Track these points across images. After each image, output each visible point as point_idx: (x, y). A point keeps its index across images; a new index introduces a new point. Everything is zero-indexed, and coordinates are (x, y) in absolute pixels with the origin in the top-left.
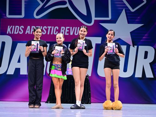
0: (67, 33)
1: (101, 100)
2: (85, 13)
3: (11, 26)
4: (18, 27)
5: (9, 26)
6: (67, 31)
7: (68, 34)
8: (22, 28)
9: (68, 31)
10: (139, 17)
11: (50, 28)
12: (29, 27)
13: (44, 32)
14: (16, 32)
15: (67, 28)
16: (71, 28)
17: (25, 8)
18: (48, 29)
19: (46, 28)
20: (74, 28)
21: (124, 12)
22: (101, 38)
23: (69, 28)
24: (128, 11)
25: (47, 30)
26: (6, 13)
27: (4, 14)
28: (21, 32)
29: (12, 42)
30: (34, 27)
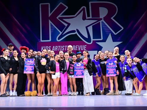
3: (44, 47)
4: (48, 47)
5: (42, 47)
6: (76, 48)
8: (50, 47)
10: (119, 38)
12: (54, 47)
13: (63, 49)
15: (76, 46)
16: (79, 46)
18: (65, 47)
20: (81, 46)
21: (110, 35)
22: (97, 51)
24: (113, 35)
25: (65, 48)
27: (39, 40)
30: (57, 47)
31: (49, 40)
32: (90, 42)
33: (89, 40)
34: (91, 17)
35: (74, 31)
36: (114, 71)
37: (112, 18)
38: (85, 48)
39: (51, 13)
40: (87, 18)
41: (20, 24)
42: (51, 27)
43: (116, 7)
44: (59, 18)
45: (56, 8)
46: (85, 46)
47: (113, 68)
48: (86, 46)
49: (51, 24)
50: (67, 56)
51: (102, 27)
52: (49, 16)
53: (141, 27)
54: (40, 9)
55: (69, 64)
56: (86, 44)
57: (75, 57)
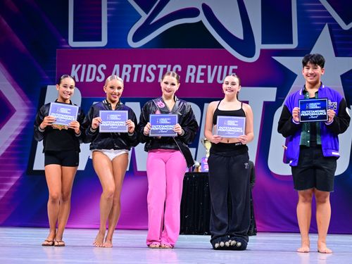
0: (201, 78)
1: (278, 227)
3: (79, 66)
4: (94, 66)
5: (74, 66)
6: (200, 74)
7: (202, 81)
8: (102, 68)
9: (203, 74)
11: (164, 69)
12: (117, 67)
13: (150, 78)
14: (91, 77)
15: (200, 67)
16: (209, 67)
17: (109, 25)
18: (158, 69)
19: (155, 68)
20: (216, 67)
22: (276, 89)
23: (204, 67)
24: (335, 30)
25: (156, 72)
26: (67, 37)
27: (64, 40)
28: (100, 78)
29: (82, 99)
30: (129, 67)
32: (251, 55)
33: (246, 45)
35: (193, 12)
46: (232, 68)
48: (236, 67)
56: (236, 61)
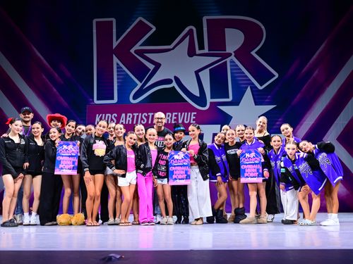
2: (197, 94)
3: (101, 115)
4: (110, 115)
5: (97, 115)
6: (174, 118)
8: (114, 116)
9: (176, 118)
10: (269, 97)
12: (123, 115)
13: (144, 121)
15: (174, 114)
16: (179, 114)
17: (118, 90)
18: (149, 116)
19: (146, 115)
20: (183, 114)
21: (249, 91)
22: (219, 126)
23: (176, 114)
24: (254, 90)
25: (147, 118)
26: (93, 98)
27: (91, 100)
30: (131, 115)
31: (113, 99)
34: (206, 51)
35: (169, 81)
36: (258, 170)
37: (253, 53)
38: (193, 117)
39: (117, 40)
40: (198, 52)
41: (47, 64)
42: (118, 71)
43: (263, 27)
44: (136, 52)
45: (129, 30)
46: (193, 113)
47: (255, 164)
48: (195, 113)
49: (118, 64)
50: (152, 137)
51: (231, 73)
52: (114, 47)
53: (316, 72)
54: (95, 31)
55: (156, 153)
56: (195, 110)
57: (170, 139)
